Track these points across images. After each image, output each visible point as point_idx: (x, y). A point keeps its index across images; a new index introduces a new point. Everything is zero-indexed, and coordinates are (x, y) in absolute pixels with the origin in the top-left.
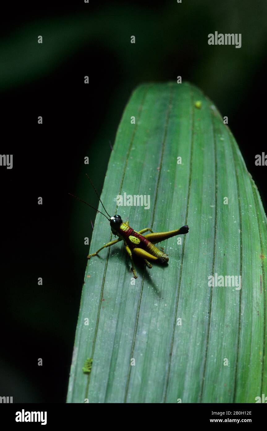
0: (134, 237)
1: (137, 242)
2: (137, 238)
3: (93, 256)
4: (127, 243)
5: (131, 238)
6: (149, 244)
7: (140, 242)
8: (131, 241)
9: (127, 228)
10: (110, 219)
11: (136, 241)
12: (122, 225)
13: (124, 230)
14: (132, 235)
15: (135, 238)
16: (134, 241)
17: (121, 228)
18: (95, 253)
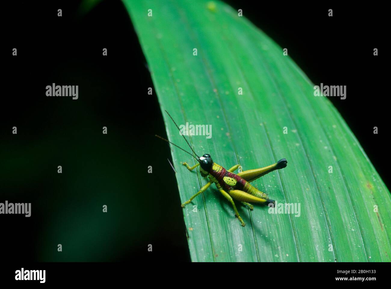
0: (228, 178)
1: (233, 183)
2: (233, 179)
3: (187, 204)
4: (221, 186)
5: (226, 179)
6: (246, 184)
7: (237, 183)
8: (226, 182)
9: (220, 168)
10: (200, 160)
11: (231, 182)
12: (214, 165)
13: (217, 171)
14: (226, 176)
15: (231, 179)
16: (229, 182)
17: (213, 169)
18: (190, 200)
